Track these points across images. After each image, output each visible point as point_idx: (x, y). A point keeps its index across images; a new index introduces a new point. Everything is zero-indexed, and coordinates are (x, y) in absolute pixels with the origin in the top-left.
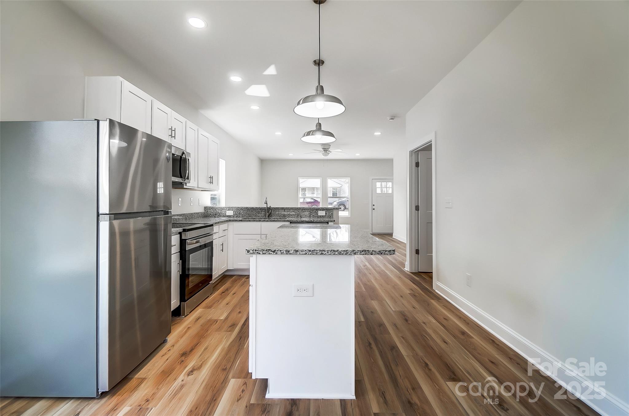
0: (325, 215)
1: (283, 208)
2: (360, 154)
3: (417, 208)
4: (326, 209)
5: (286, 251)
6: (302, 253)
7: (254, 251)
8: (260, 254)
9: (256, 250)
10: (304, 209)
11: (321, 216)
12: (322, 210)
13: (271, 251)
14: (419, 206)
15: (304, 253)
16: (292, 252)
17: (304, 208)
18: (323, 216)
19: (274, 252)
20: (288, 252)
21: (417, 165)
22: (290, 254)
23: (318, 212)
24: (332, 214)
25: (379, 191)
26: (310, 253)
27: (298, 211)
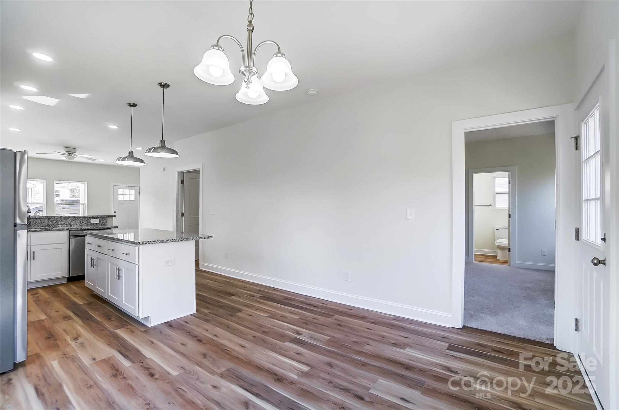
0: (99, 223)
1: (48, 217)
2: (105, 160)
3: (182, 215)
4: (100, 217)
5: (162, 241)
6: (170, 241)
7: (143, 243)
8: (146, 244)
9: (144, 242)
10: (75, 218)
11: (94, 224)
12: (95, 218)
13: (153, 242)
14: (183, 213)
15: (172, 241)
16: (165, 241)
17: (75, 216)
18: (96, 224)
19: (155, 242)
20: (163, 241)
21: (183, 182)
22: (164, 242)
23: (91, 220)
24: (107, 221)
25: (121, 198)
26: (175, 241)
27: (67, 220)
